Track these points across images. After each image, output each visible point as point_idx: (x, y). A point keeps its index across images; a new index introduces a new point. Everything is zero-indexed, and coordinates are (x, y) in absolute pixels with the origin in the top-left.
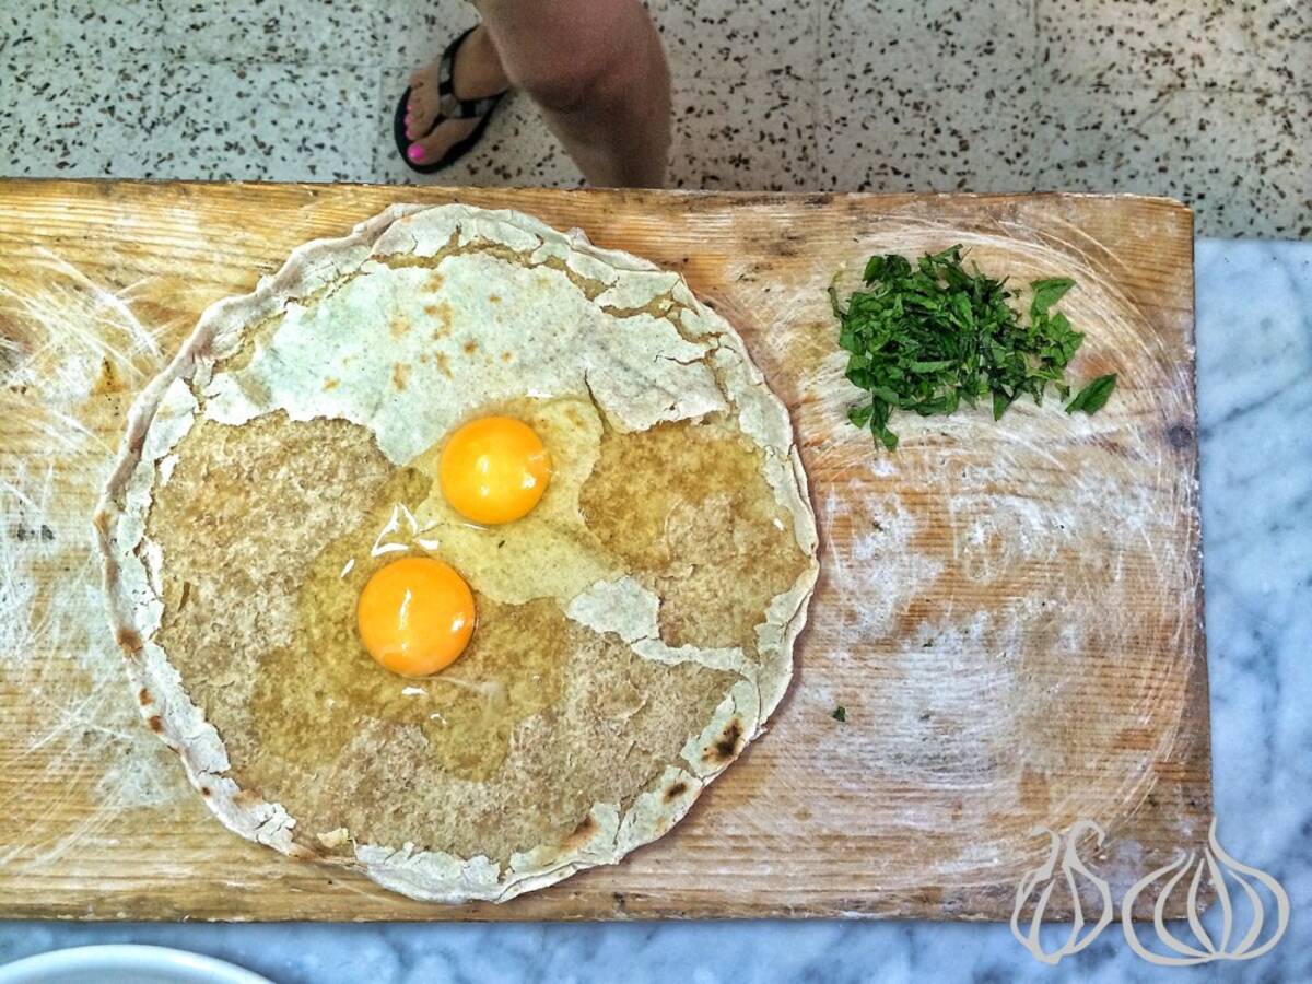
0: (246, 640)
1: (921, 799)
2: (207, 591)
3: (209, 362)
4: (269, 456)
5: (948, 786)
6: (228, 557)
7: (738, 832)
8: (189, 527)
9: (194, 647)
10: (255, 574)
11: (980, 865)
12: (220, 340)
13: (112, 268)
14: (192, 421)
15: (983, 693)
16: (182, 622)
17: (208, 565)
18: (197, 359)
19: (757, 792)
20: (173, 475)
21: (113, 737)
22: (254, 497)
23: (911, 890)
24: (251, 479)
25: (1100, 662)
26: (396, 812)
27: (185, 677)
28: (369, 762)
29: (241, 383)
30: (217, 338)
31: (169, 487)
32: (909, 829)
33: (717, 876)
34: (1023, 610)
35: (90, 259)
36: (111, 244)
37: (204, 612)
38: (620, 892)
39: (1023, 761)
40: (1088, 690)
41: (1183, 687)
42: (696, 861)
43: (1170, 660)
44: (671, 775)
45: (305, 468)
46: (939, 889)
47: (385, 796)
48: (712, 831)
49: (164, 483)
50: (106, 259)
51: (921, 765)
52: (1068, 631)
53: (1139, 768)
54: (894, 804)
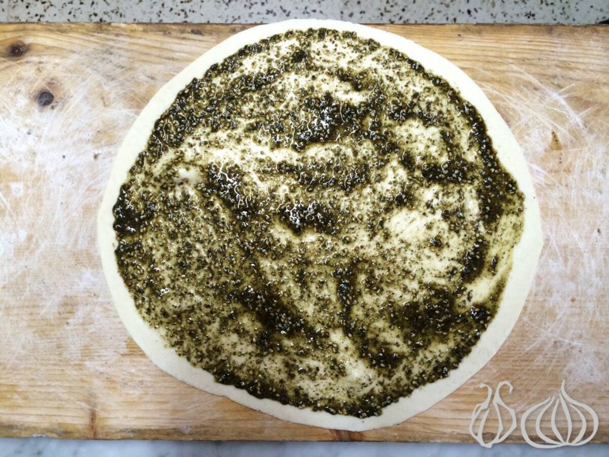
13: (555, 77)
21: (570, 344)
35: (542, 72)
36: (554, 62)
50: (551, 72)
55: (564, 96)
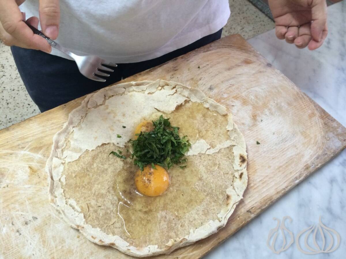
0: (112, 209)
1: (288, 149)
2: (93, 202)
3: (60, 150)
4: (90, 162)
5: (290, 144)
6: (93, 192)
7: (260, 179)
8: (78, 191)
9: (98, 218)
10: (103, 191)
11: (310, 155)
12: (60, 144)
13: (19, 145)
14: (63, 166)
15: (279, 123)
16: (91, 214)
17: (89, 197)
18: (57, 150)
19: (256, 169)
20: (66, 181)
22: (91, 175)
23: (303, 168)
24: (88, 171)
25: (293, 106)
26: (181, 226)
27: (101, 228)
28: (166, 217)
29: (72, 151)
30: (59, 144)
31: (66, 184)
32: (291, 156)
33: (264, 192)
34: (272, 105)
37: (96, 208)
38: (248, 210)
39: (298, 131)
40: (296, 112)
41: (310, 102)
42: (257, 192)
43: (303, 99)
44: (237, 175)
45: (100, 161)
46: (308, 164)
47: (176, 224)
48: (255, 183)
49: (64, 184)
50: (16, 144)
51: (281, 143)
52: (283, 104)
53: (317, 120)
54: (284, 153)
55: (28, 150)
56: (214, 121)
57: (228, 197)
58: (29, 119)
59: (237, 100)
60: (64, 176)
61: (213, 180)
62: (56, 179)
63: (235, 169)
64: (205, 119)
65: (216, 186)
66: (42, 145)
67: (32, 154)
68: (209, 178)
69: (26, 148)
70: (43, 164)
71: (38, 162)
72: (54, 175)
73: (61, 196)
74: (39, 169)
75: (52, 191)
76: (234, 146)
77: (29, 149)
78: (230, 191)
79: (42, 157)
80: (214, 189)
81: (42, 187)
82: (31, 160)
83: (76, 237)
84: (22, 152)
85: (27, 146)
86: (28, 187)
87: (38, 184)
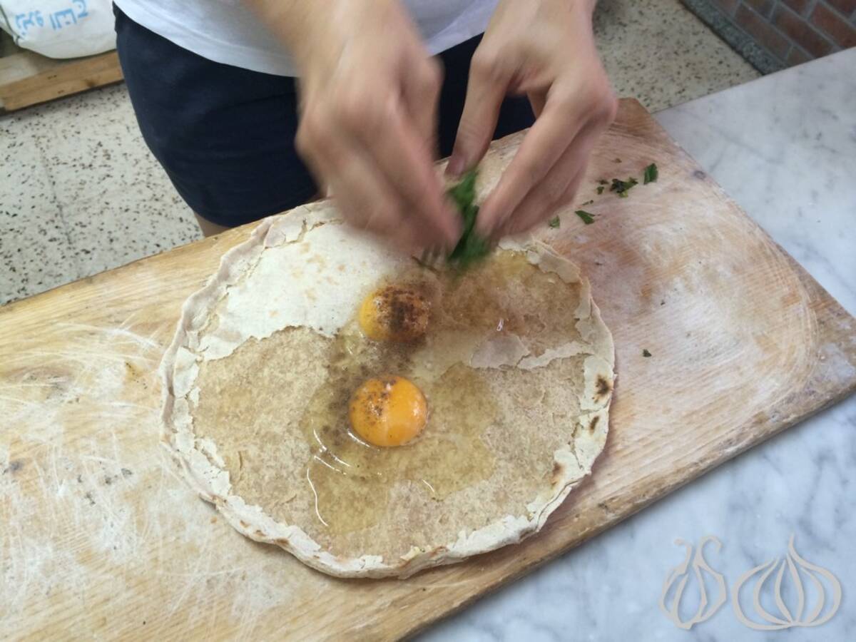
0: (291, 469)
1: (718, 374)
2: (253, 451)
3: (194, 333)
4: (255, 364)
5: (725, 361)
6: (256, 430)
7: (640, 437)
8: (223, 423)
9: (260, 485)
10: (277, 429)
11: (771, 391)
12: (196, 320)
13: (110, 316)
14: (198, 368)
15: (705, 312)
16: (246, 475)
17: (246, 437)
18: (187, 332)
19: (635, 412)
20: (200, 399)
22: (255, 392)
23: (749, 420)
24: (249, 383)
25: (746, 275)
26: (441, 521)
27: (264, 506)
28: (408, 499)
29: (219, 336)
30: (194, 320)
31: (200, 407)
32: (724, 391)
33: (646, 466)
34: (693, 269)
35: (95, 317)
36: (105, 305)
37: (257, 463)
38: (601, 502)
39: (750, 333)
40: (750, 289)
41: (789, 268)
42: (629, 464)
43: (774, 260)
44: (585, 421)
45: (278, 364)
46: (762, 413)
47: (429, 516)
48: (626, 443)
49: (196, 405)
50: (104, 313)
51: (704, 358)
52: (720, 269)
53: (802, 310)
54: (706, 382)
55: (127, 328)
56: (549, 295)
57: (557, 469)
58: (137, 263)
59: (611, 251)
60: (198, 389)
61: (527, 426)
62: (179, 393)
63: (583, 407)
64: (527, 290)
65: (533, 442)
66: (157, 320)
67: (135, 336)
68: (519, 422)
69: (123, 323)
70: (156, 359)
71: (145, 356)
72: (177, 384)
73: (186, 431)
74: (146, 371)
75: (168, 417)
76: (588, 355)
77: (129, 327)
78: (562, 456)
79: (156, 346)
80: (527, 447)
81: (149, 409)
82: (133, 349)
83: (209, 521)
84: (116, 331)
85: (128, 320)
86: (120, 407)
87: (141, 402)
